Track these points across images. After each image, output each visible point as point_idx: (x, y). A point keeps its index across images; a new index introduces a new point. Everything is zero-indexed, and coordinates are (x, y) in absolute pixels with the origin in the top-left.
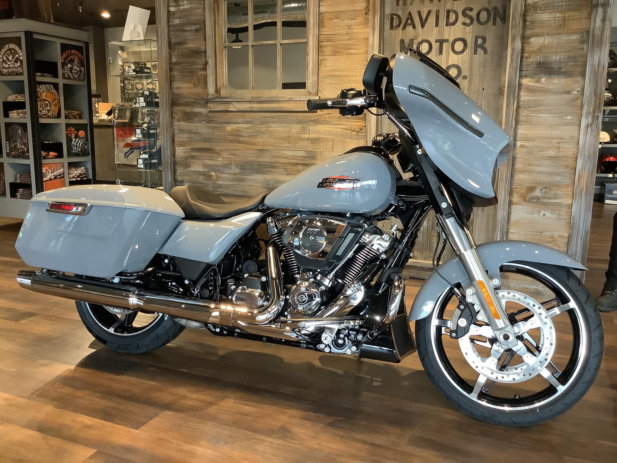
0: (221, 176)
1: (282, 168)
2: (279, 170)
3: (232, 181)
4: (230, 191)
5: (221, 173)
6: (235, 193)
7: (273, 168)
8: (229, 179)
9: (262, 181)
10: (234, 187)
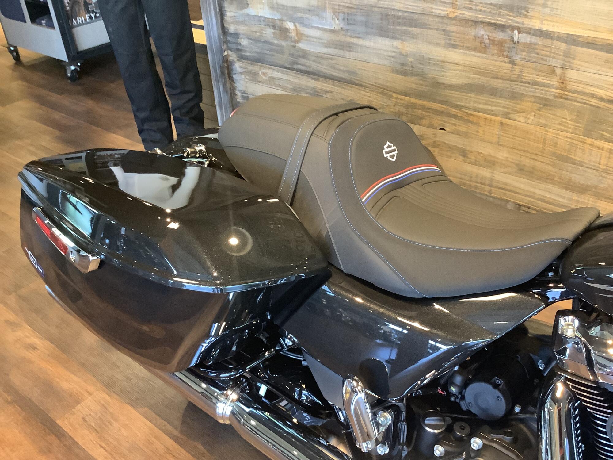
0: (306, 33)
1: (437, 30)
2: (430, 32)
3: (327, 46)
4: (324, 68)
5: (306, 26)
6: (334, 74)
7: (416, 26)
8: (322, 41)
9: (390, 54)
10: (331, 59)
